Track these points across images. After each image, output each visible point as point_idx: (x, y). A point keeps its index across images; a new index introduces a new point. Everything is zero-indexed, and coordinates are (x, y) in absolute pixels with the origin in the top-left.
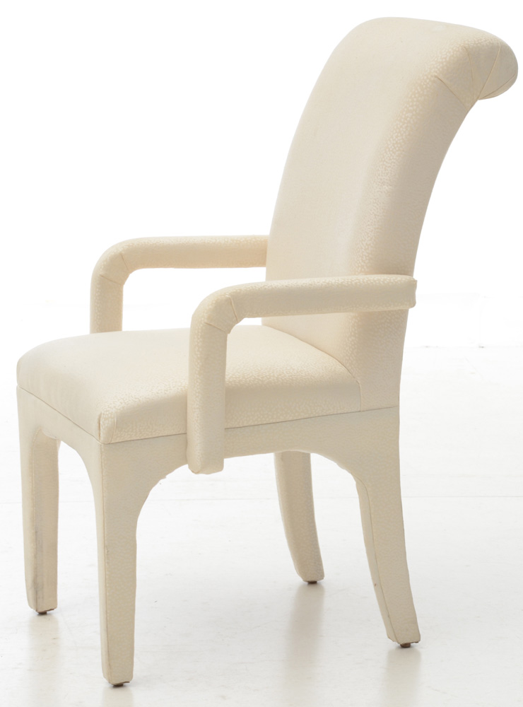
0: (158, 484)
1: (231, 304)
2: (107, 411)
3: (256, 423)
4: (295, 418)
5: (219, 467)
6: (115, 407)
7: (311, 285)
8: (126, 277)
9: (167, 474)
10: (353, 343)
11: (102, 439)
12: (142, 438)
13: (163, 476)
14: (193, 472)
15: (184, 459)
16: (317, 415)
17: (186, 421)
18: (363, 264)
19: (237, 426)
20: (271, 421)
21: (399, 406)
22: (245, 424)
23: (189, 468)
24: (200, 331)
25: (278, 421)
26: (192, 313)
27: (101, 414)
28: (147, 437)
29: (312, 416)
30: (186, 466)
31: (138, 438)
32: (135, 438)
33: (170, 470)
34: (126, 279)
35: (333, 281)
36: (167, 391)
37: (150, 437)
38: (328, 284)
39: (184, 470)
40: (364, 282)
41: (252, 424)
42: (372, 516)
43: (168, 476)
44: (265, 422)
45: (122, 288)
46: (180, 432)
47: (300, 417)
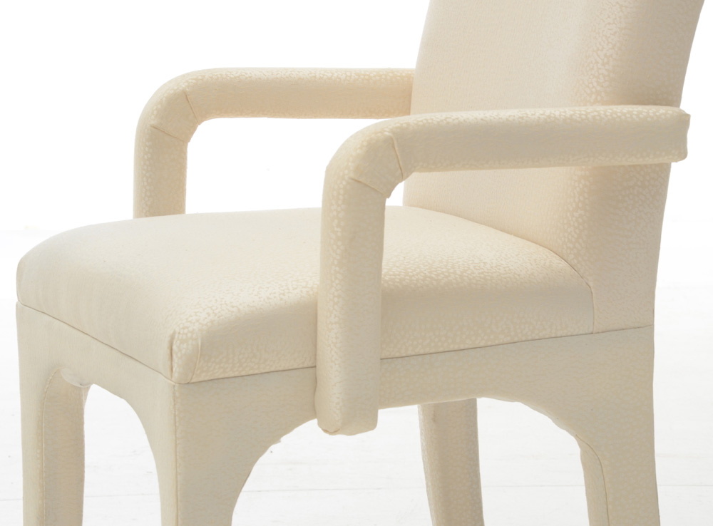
0: (268, 452)
1: (394, 147)
2: (184, 328)
3: (427, 350)
4: (489, 343)
5: (371, 423)
6: (197, 321)
7: (522, 118)
8: (192, 130)
9: (284, 435)
10: (580, 220)
11: (176, 375)
12: (243, 373)
13: (275, 439)
14: (326, 431)
15: (310, 410)
16: (524, 339)
17: (315, 345)
18: (599, 88)
19: (397, 355)
20: (452, 347)
21: (653, 325)
22: (410, 352)
23: (320, 424)
24: (342, 192)
25: (462, 347)
26: (327, 163)
27: (174, 333)
28: (251, 372)
29: (516, 339)
30: (315, 421)
31: (236, 374)
32: (232, 374)
33: (287, 429)
34: (192, 134)
35: (557, 113)
36: (284, 294)
37: (256, 372)
38: (549, 117)
39: (311, 428)
40: (606, 116)
41: (422, 352)
42: (610, 507)
43: (284, 439)
44: (441, 349)
45: (186, 148)
46: (305, 365)
47: (497, 342)
